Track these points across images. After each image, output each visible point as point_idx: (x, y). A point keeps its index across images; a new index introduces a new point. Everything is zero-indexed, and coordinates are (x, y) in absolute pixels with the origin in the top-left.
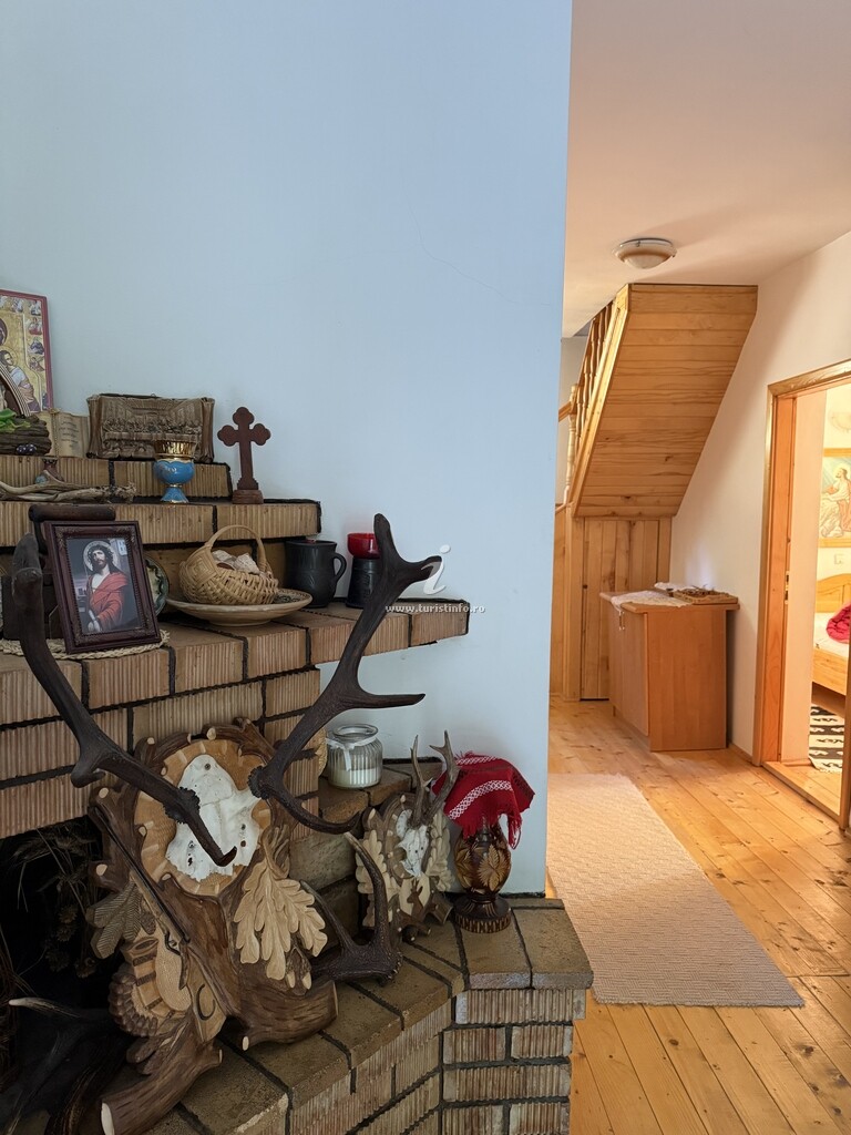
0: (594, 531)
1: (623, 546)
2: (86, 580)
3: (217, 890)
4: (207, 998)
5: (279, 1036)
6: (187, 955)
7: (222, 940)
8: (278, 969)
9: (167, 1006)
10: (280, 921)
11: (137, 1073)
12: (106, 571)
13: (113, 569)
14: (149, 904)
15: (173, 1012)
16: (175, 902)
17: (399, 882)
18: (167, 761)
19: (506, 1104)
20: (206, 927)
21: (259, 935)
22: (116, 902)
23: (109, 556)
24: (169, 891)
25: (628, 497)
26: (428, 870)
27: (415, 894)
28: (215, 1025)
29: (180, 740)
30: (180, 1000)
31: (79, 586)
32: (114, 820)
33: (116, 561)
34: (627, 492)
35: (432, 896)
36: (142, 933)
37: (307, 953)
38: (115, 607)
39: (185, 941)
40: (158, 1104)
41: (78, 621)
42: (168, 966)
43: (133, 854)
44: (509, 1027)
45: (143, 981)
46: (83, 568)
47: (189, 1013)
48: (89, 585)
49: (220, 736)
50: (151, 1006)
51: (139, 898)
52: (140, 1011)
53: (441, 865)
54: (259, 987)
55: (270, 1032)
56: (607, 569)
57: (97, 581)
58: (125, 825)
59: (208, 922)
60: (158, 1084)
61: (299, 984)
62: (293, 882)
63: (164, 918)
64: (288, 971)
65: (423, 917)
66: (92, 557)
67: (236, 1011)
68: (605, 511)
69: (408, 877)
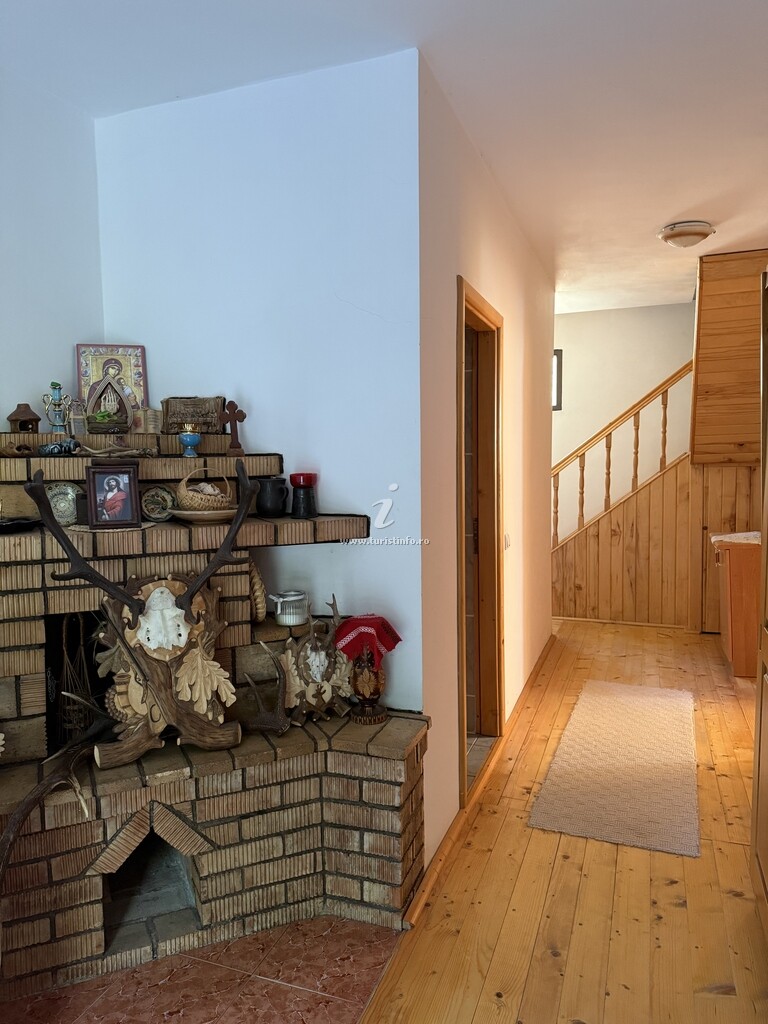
0: (713, 476)
1: (744, 490)
2: (103, 495)
3: (167, 659)
4: (156, 712)
5: (200, 744)
6: (147, 687)
7: (169, 684)
8: (202, 708)
9: (133, 709)
10: (205, 683)
11: (114, 739)
12: (116, 491)
13: (120, 489)
14: (126, 657)
15: (137, 713)
16: (141, 659)
17: (307, 684)
18: (143, 588)
19: (362, 830)
20: (158, 675)
21: (191, 687)
22: (107, 653)
23: (118, 483)
24: (138, 653)
25: (742, 445)
26: (331, 681)
27: (319, 694)
28: (160, 727)
29: (151, 579)
30: (143, 710)
31: (100, 497)
32: (110, 612)
33: (122, 486)
34: (741, 440)
35: (333, 698)
36: (122, 671)
37: (223, 704)
38: (118, 508)
39: (145, 679)
40: (124, 756)
41: (97, 516)
42: (136, 691)
43: (120, 631)
44: (362, 780)
45: (120, 694)
46: (103, 489)
47: (145, 717)
48: (105, 497)
49: (173, 579)
50: (124, 707)
51: (121, 653)
52: (119, 709)
53: (343, 681)
54: (188, 714)
55: (194, 740)
56: (727, 512)
57: (110, 495)
58: (116, 616)
59: (160, 673)
60: (125, 746)
61: (215, 719)
62: (216, 663)
63: (134, 666)
64: (208, 710)
65: (324, 709)
66: (108, 483)
67: (174, 724)
68: (720, 458)
69: (314, 682)
